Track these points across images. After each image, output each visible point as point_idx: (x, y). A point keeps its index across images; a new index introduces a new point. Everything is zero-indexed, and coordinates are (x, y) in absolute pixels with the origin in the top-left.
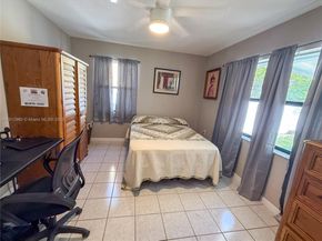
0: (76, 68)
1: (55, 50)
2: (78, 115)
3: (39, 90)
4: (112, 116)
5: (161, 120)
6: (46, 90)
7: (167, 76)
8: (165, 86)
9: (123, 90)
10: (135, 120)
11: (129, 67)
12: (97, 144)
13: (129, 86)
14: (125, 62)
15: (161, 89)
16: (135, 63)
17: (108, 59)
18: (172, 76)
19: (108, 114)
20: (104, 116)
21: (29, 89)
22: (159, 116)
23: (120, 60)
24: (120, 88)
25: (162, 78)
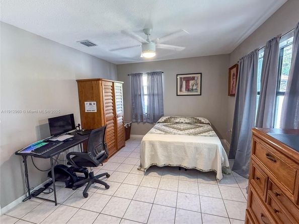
0: (113, 86)
1: (99, 80)
2: (115, 118)
3: (92, 103)
4: (144, 118)
5: (182, 120)
6: (95, 102)
7: (188, 80)
8: (188, 89)
9: (152, 95)
10: (160, 120)
11: (155, 77)
12: (135, 139)
13: (156, 92)
14: (152, 74)
15: (184, 92)
16: (160, 73)
17: (139, 75)
18: (193, 78)
19: (142, 116)
20: (139, 117)
21: (88, 103)
22: (182, 116)
23: (148, 74)
24: (149, 95)
25: (184, 83)
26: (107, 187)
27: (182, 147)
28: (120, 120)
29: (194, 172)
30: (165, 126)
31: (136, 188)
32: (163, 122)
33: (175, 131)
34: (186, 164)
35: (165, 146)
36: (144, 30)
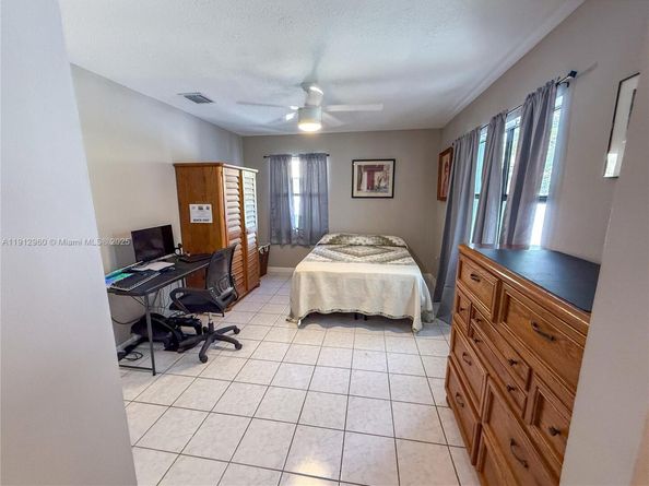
0: (240, 178)
1: (217, 165)
2: (244, 234)
3: (205, 206)
4: (293, 235)
5: (361, 240)
6: (210, 206)
7: (371, 170)
8: (371, 186)
9: (307, 196)
10: (322, 241)
11: (315, 163)
12: (276, 275)
13: (315, 191)
14: (309, 157)
15: (364, 192)
16: (323, 157)
17: (285, 158)
18: (381, 168)
19: (289, 233)
20: (284, 235)
21: (197, 206)
22: (360, 234)
23: (302, 157)
24: (303, 195)
25: (365, 175)
26: (238, 346)
27: (361, 282)
28: (251, 238)
29: (378, 321)
30: (332, 249)
31: (286, 347)
32: (328, 244)
33: (350, 257)
34: (367, 308)
35: (333, 279)
36: (303, 83)
